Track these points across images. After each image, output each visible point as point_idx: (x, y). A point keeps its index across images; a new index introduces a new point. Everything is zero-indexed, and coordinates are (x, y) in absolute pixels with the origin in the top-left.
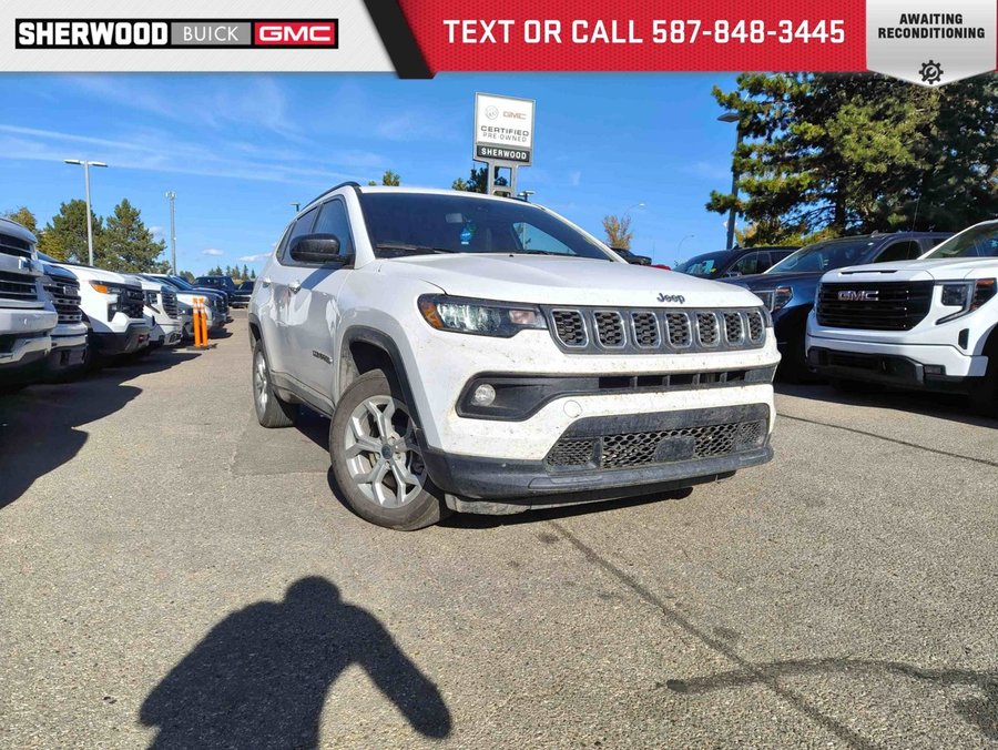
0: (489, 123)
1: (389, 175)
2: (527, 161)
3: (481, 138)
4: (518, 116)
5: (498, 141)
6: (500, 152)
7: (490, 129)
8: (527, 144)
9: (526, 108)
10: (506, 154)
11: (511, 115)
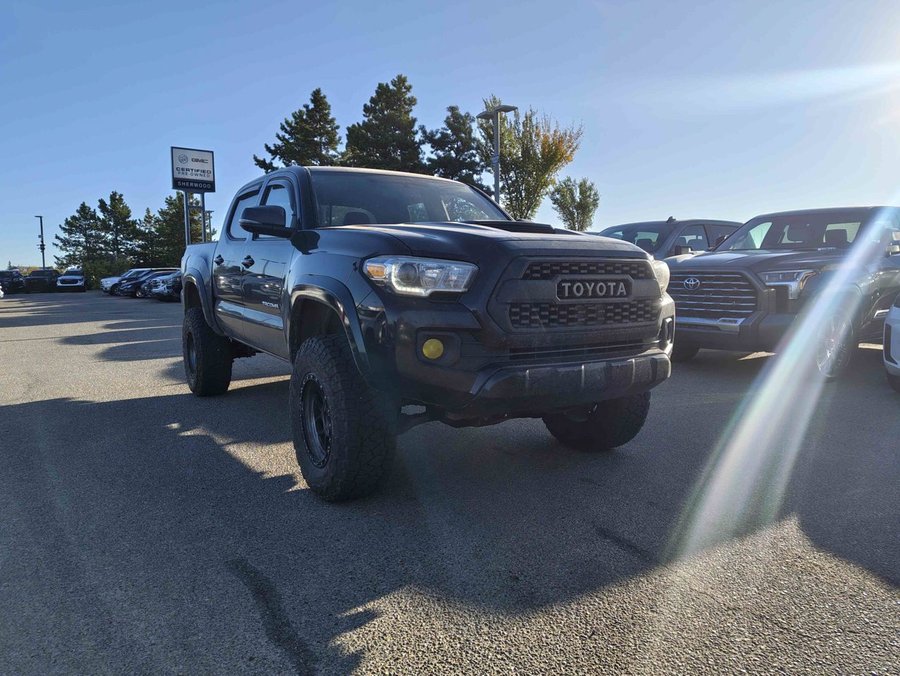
0: (181, 166)
1: (114, 194)
2: (212, 189)
3: (177, 176)
4: (202, 161)
5: (189, 176)
6: (191, 184)
7: (183, 169)
8: (210, 179)
9: (208, 157)
10: (196, 185)
11: (197, 160)
